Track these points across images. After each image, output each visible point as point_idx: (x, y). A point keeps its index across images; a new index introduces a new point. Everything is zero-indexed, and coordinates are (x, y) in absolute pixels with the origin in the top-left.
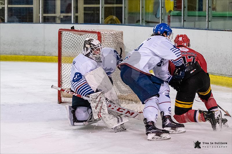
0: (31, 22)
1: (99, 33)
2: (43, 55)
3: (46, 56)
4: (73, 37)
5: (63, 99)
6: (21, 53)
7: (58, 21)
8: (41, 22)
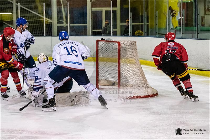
0: (86, 35)
1: (119, 43)
5: (100, 87)
8: (91, 35)
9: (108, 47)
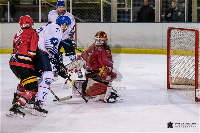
1: (197, 31)
2: (162, 48)
3: (164, 49)
5: (171, 86)
6: (144, 47)
8: (160, 21)
9: (183, 36)
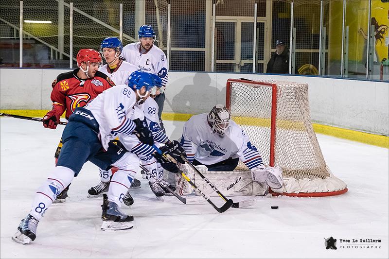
0: (202, 70)
1: (274, 86)
4: (246, 91)
7: (237, 69)
8: (213, 71)
9: (250, 94)
